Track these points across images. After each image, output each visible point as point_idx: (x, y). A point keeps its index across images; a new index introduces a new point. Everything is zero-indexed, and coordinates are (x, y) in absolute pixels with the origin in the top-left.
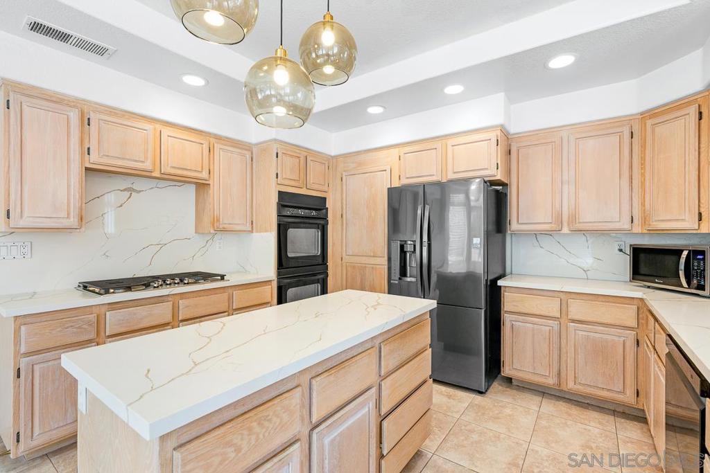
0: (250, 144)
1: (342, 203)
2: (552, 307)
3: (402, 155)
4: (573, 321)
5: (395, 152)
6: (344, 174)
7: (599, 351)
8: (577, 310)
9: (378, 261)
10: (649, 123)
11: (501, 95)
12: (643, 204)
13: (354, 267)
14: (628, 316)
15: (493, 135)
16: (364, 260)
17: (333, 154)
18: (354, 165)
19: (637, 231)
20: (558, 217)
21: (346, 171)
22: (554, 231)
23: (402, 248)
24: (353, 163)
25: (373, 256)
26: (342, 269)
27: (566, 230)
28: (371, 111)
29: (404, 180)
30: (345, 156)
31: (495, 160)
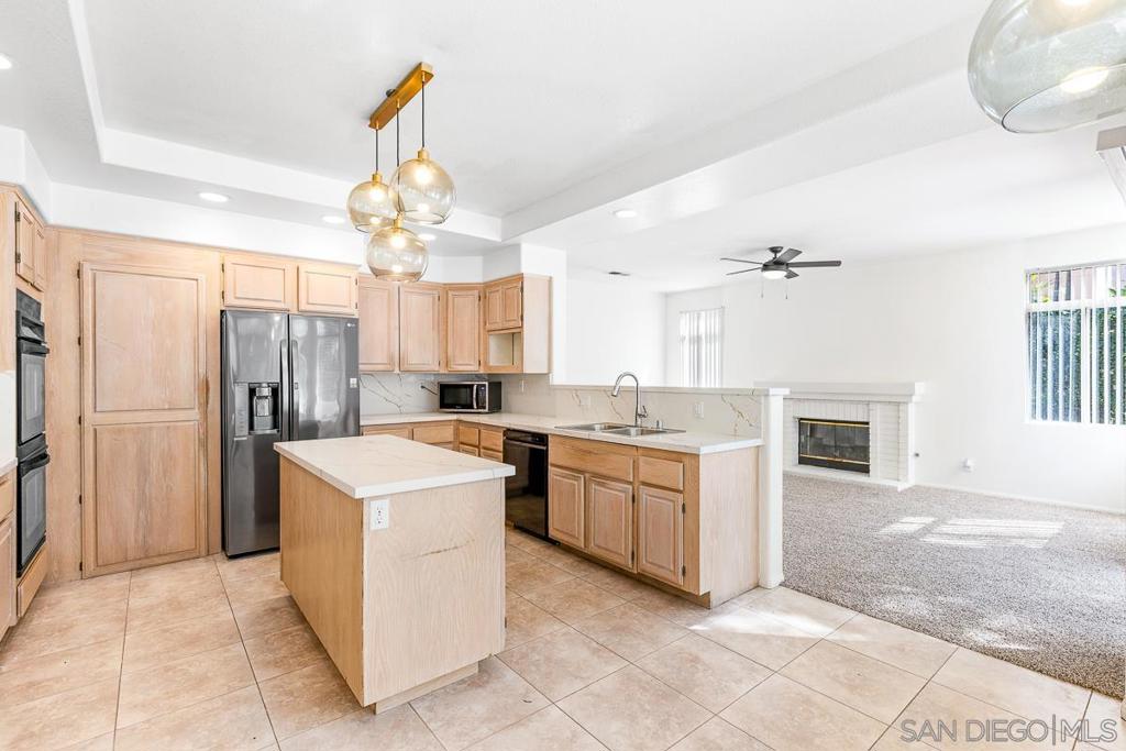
3: (228, 264)
5: (215, 258)
6: (86, 266)
9: (182, 414)
10: (451, 293)
12: (446, 352)
14: (445, 434)
15: (354, 274)
18: (110, 255)
19: (442, 371)
20: (391, 358)
21: (92, 262)
22: (388, 372)
23: (252, 392)
24: (111, 250)
25: (170, 409)
26: (81, 438)
27: (397, 371)
28: (206, 196)
29: (230, 300)
30: (87, 234)
31: (355, 299)
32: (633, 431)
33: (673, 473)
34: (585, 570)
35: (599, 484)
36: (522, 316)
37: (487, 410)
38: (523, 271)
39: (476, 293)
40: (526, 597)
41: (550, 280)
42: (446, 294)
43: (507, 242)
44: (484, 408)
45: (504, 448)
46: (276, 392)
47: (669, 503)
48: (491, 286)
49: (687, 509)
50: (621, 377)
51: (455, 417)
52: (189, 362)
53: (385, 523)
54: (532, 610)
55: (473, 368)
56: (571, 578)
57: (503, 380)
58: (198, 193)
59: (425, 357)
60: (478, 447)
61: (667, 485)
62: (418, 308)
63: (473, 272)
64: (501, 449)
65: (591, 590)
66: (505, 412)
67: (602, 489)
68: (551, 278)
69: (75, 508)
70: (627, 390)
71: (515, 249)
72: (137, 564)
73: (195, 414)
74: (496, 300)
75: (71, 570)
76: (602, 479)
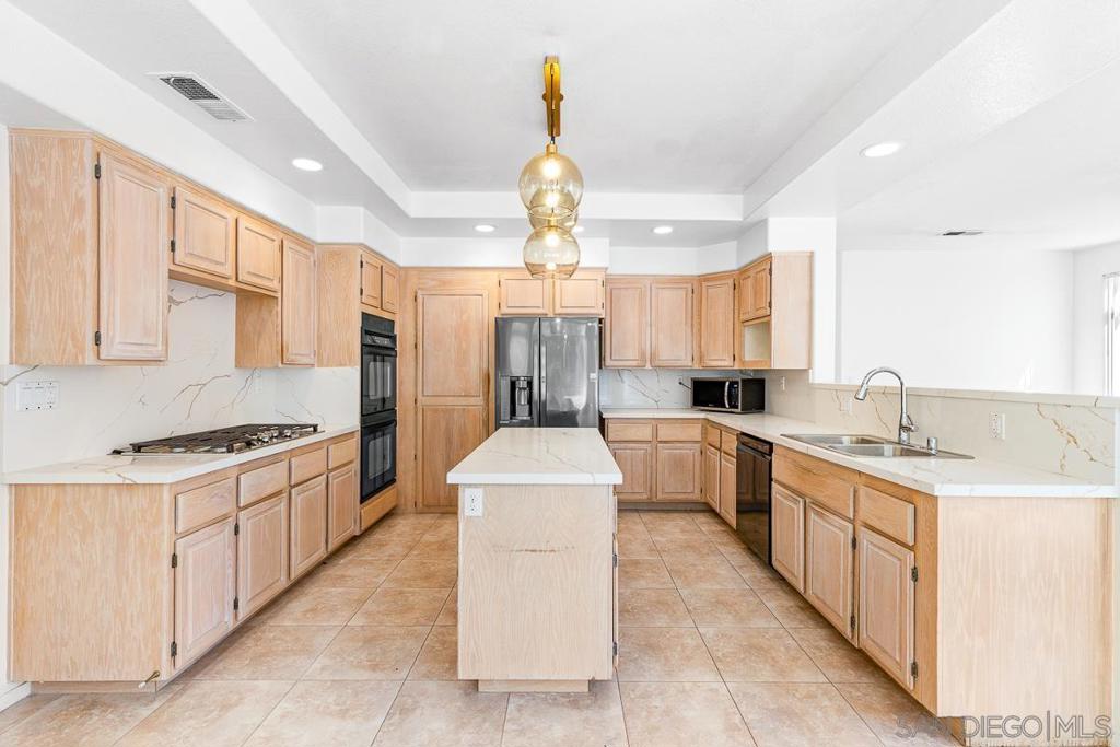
0: (313, 241)
1: (416, 329)
2: (645, 433)
3: (502, 280)
4: (661, 442)
5: (494, 276)
6: (420, 293)
7: (678, 463)
8: (665, 432)
9: (472, 401)
10: (704, 284)
11: (607, 240)
12: (700, 347)
13: (436, 411)
14: (695, 432)
15: (600, 277)
16: (450, 401)
17: (402, 264)
18: (434, 283)
19: (696, 367)
20: (643, 355)
21: (422, 289)
22: (642, 367)
23: (513, 385)
24: (433, 280)
25: (465, 396)
26: (416, 413)
27: (648, 367)
28: (480, 228)
29: (505, 310)
30: (420, 269)
31: (601, 300)
32: (888, 449)
33: (901, 519)
34: (801, 622)
35: (818, 513)
36: (770, 303)
37: (739, 410)
38: (771, 249)
39: (731, 282)
40: (702, 630)
41: (811, 256)
42: (699, 286)
43: (749, 220)
44: (737, 407)
45: (738, 454)
46: (530, 384)
47: (895, 561)
48: (745, 271)
49: (920, 575)
50: (874, 373)
51: (702, 415)
52: (478, 358)
53: (479, 511)
54: (697, 647)
55: (727, 363)
56: (775, 624)
57: (766, 377)
58: (474, 227)
59: (678, 351)
60: (719, 450)
61: (891, 532)
62: (672, 303)
63: (727, 259)
64: (735, 455)
65: (788, 648)
66: (769, 413)
67: (820, 521)
68: (812, 253)
69: (413, 463)
70: (884, 392)
71: (762, 224)
72: (444, 510)
73: (480, 401)
74: (749, 285)
75: (410, 507)
76: (823, 508)
